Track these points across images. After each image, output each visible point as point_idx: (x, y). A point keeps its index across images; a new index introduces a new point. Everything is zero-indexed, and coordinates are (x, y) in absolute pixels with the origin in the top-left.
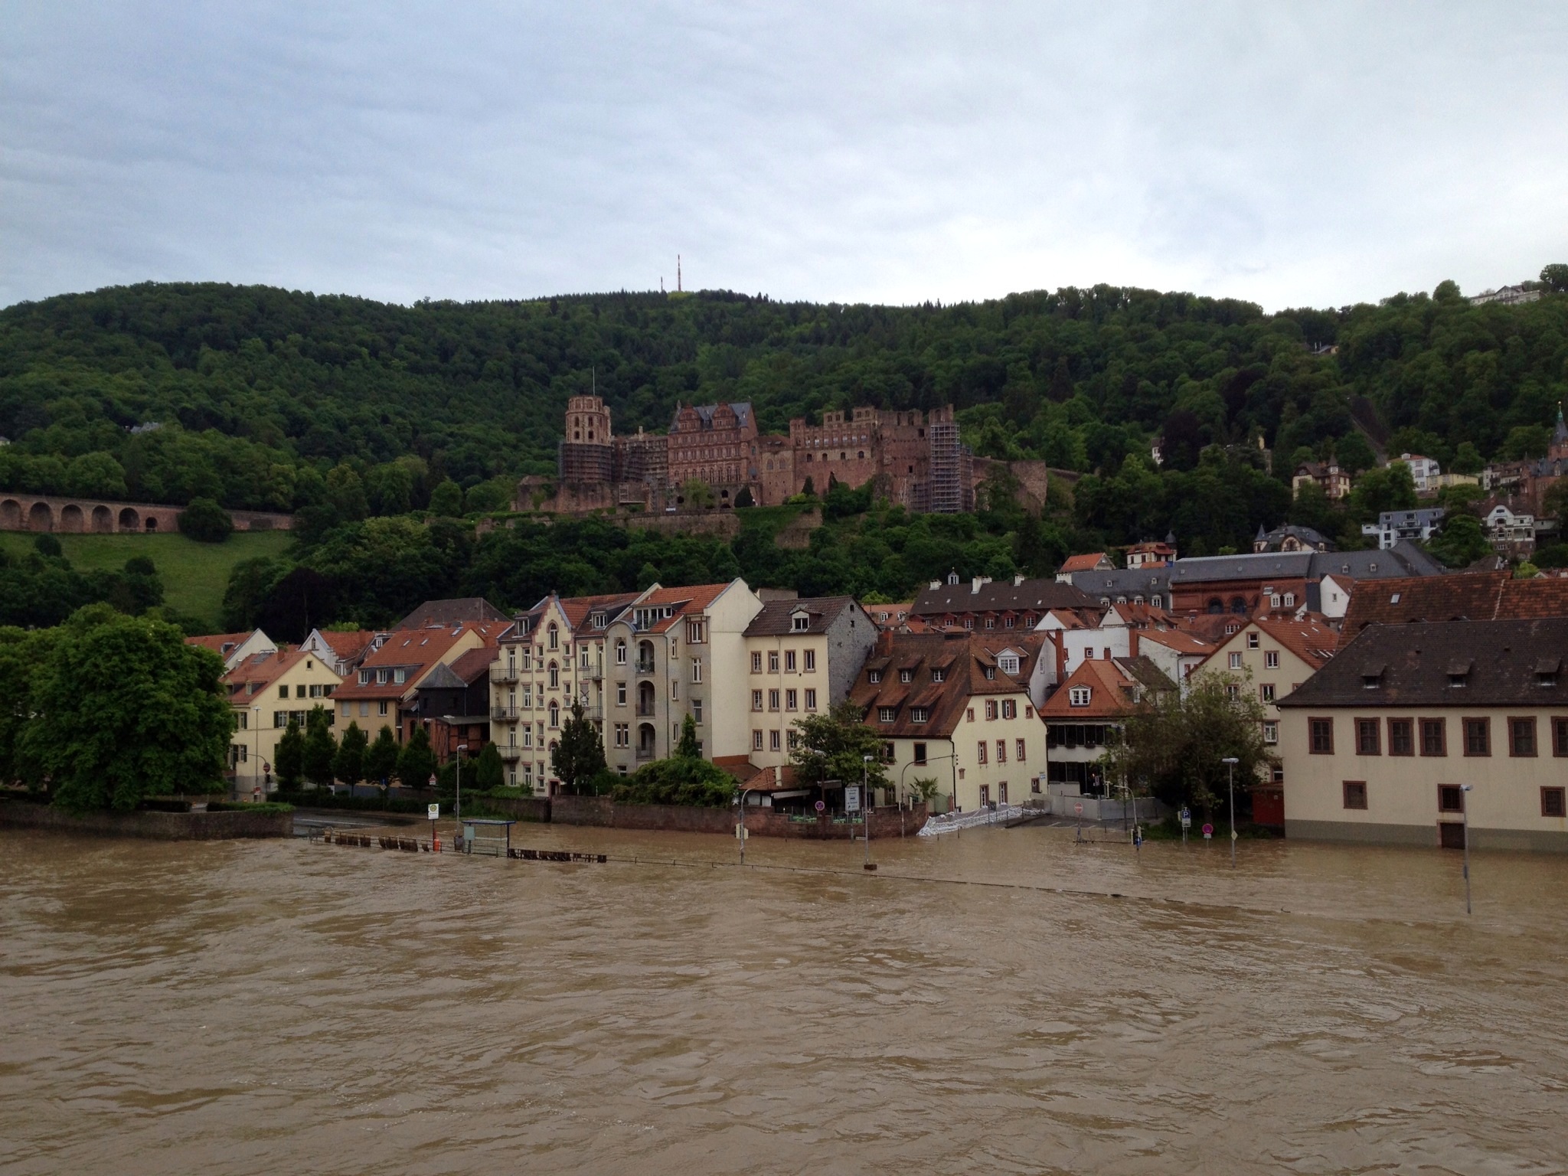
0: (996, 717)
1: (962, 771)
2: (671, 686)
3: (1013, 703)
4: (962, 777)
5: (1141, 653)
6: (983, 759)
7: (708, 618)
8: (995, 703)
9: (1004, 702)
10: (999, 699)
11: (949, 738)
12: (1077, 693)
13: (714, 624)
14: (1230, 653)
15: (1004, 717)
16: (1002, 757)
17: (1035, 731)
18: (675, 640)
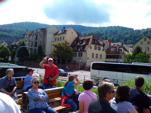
0: (96, 49)
1: (88, 58)
2: (40, 42)
3: (100, 48)
4: (88, 59)
5: (123, 46)
6: (93, 57)
7: (47, 30)
8: (96, 47)
9: (98, 47)
10: (97, 46)
11: (86, 51)
12: (112, 49)
13: (48, 32)
14: (140, 42)
15: (98, 50)
16: (97, 57)
17: (104, 54)
18: (41, 34)
